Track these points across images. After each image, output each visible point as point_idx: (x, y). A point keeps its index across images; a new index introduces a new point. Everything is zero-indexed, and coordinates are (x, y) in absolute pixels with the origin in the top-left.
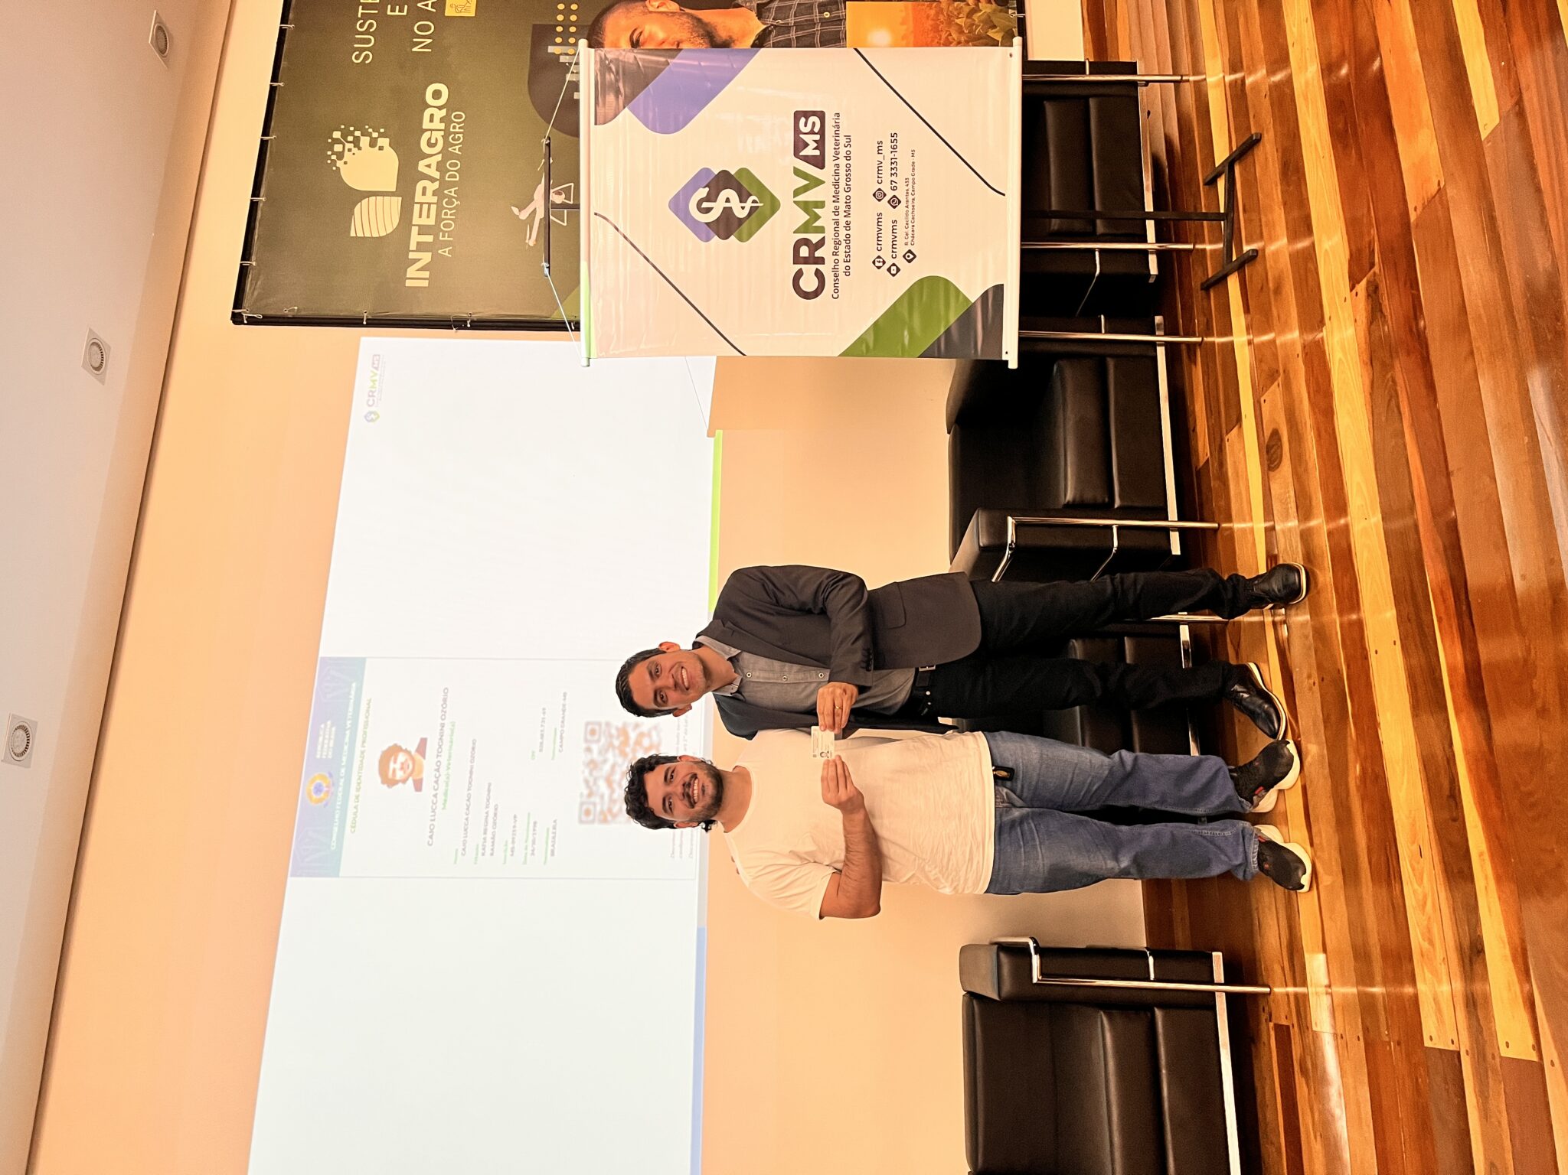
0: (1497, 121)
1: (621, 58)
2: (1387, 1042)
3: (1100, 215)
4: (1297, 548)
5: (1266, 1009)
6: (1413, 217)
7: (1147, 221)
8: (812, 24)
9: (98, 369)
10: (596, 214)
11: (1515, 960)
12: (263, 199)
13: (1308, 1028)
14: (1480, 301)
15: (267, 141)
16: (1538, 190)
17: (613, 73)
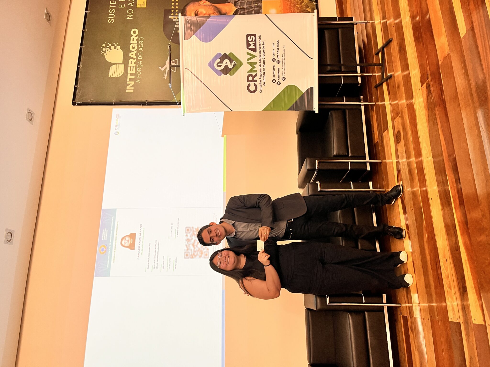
0: (466, 32)
1: (192, 19)
2: (437, 320)
3: (342, 65)
4: (406, 167)
5: (400, 311)
6: (440, 63)
7: (357, 67)
8: (252, 7)
9: (31, 120)
10: (185, 68)
11: (477, 293)
12: (81, 66)
13: (413, 317)
14: (461, 89)
15: (82, 48)
16: (479, 53)
17: (190, 24)
